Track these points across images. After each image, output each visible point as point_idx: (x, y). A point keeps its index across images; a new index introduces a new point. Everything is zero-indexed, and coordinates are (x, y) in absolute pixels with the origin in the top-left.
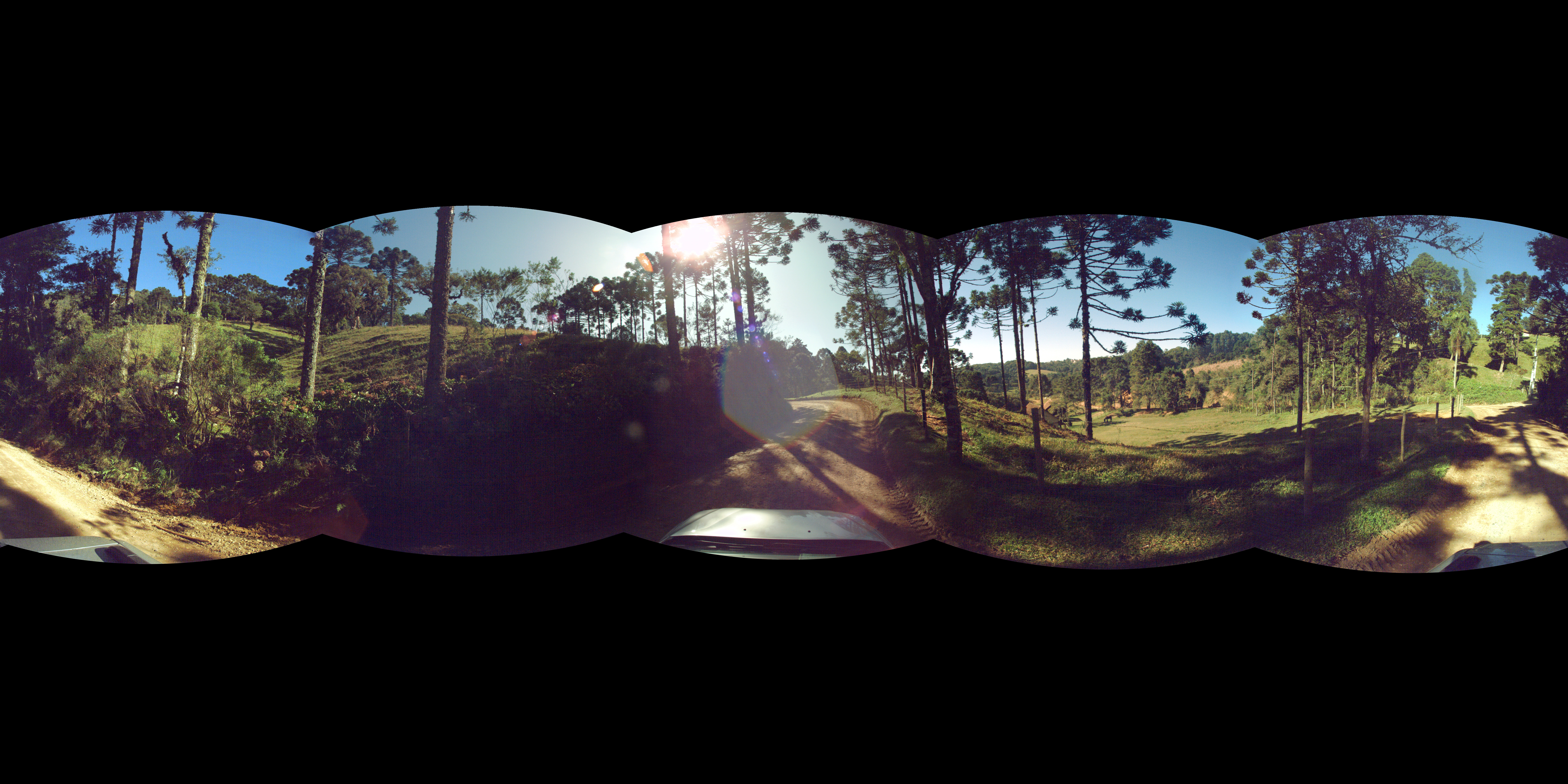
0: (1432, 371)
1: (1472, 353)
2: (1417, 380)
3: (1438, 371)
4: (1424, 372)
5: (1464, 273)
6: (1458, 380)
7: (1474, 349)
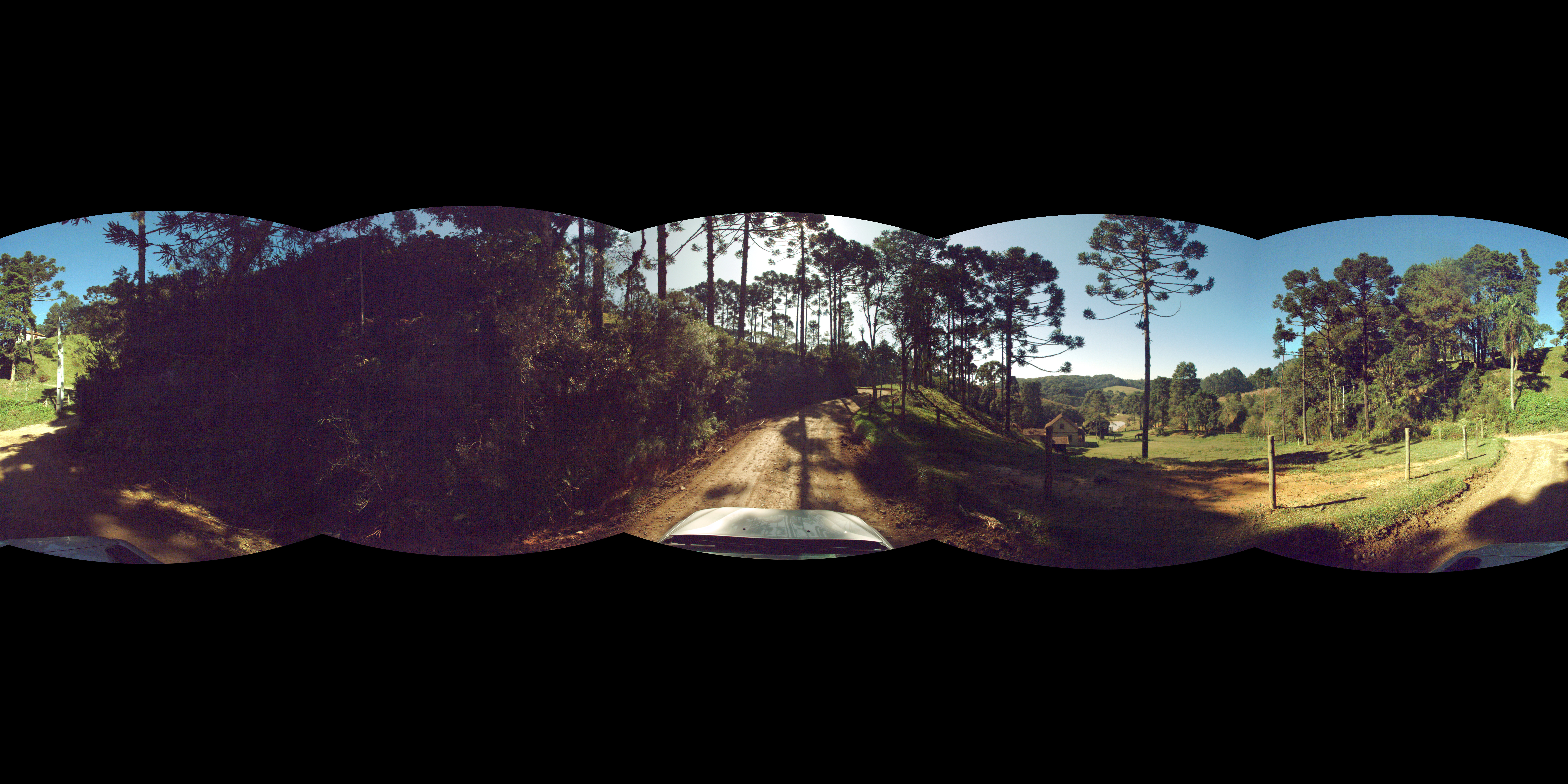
0: (1485, 384)
1: (1545, 360)
2: (1464, 399)
3: (1494, 386)
4: (1475, 388)
5: (1523, 255)
6: (1520, 396)
7: (1549, 355)
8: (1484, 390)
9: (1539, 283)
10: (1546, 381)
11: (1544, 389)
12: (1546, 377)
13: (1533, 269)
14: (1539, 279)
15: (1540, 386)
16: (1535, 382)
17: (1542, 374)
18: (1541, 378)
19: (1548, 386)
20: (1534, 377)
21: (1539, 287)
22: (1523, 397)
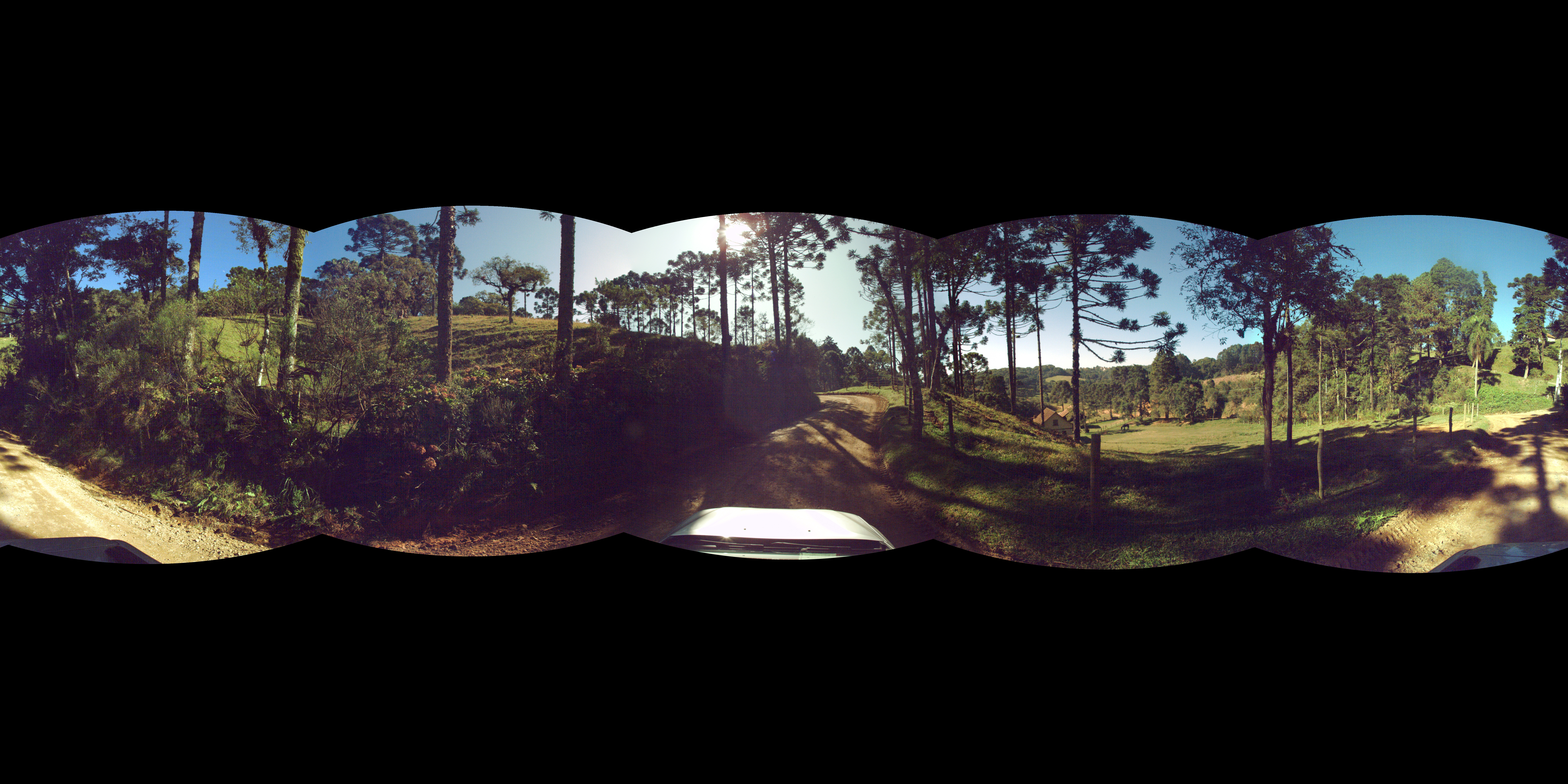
0: (1452, 379)
1: (1495, 360)
2: (1436, 389)
3: (1459, 379)
4: (1444, 381)
5: (1484, 277)
6: (1479, 388)
7: (1498, 355)
8: (1452, 382)
9: (1496, 300)
10: (1498, 378)
11: (1496, 384)
12: (1498, 375)
13: (1492, 290)
14: (1495, 297)
15: (1493, 381)
16: (1489, 378)
17: (1493, 372)
18: (1493, 375)
19: (1499, 382)
20: (1489, 374)
21: (1495, 304)
22: (1482, 389)
